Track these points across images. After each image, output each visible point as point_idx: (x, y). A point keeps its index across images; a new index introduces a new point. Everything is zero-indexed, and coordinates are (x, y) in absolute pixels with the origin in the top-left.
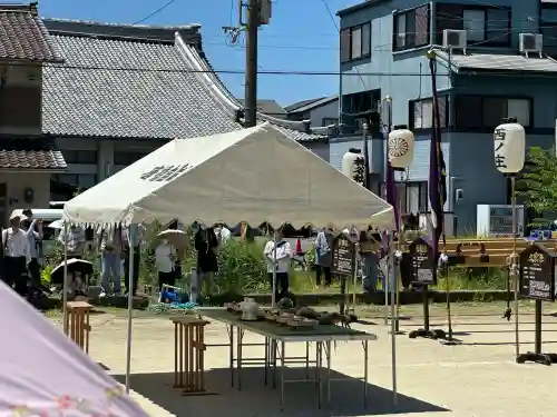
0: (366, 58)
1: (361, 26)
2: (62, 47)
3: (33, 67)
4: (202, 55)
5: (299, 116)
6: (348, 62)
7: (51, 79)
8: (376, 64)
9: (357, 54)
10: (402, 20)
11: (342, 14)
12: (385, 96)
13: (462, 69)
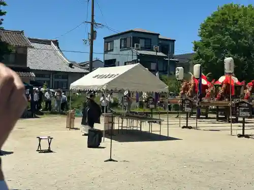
0: (112, 50)
1: (111, 41)
2: (33, 44)
3: (25, 48)
4: (59, 48)
5: (84, 66)
6: (106, 51)
7: (30, 52)
8: (115, 52)
9: (109, 49)
10: (123, 41)
11: (105, 38)
12: (117, 61)
13: (140, 54)
